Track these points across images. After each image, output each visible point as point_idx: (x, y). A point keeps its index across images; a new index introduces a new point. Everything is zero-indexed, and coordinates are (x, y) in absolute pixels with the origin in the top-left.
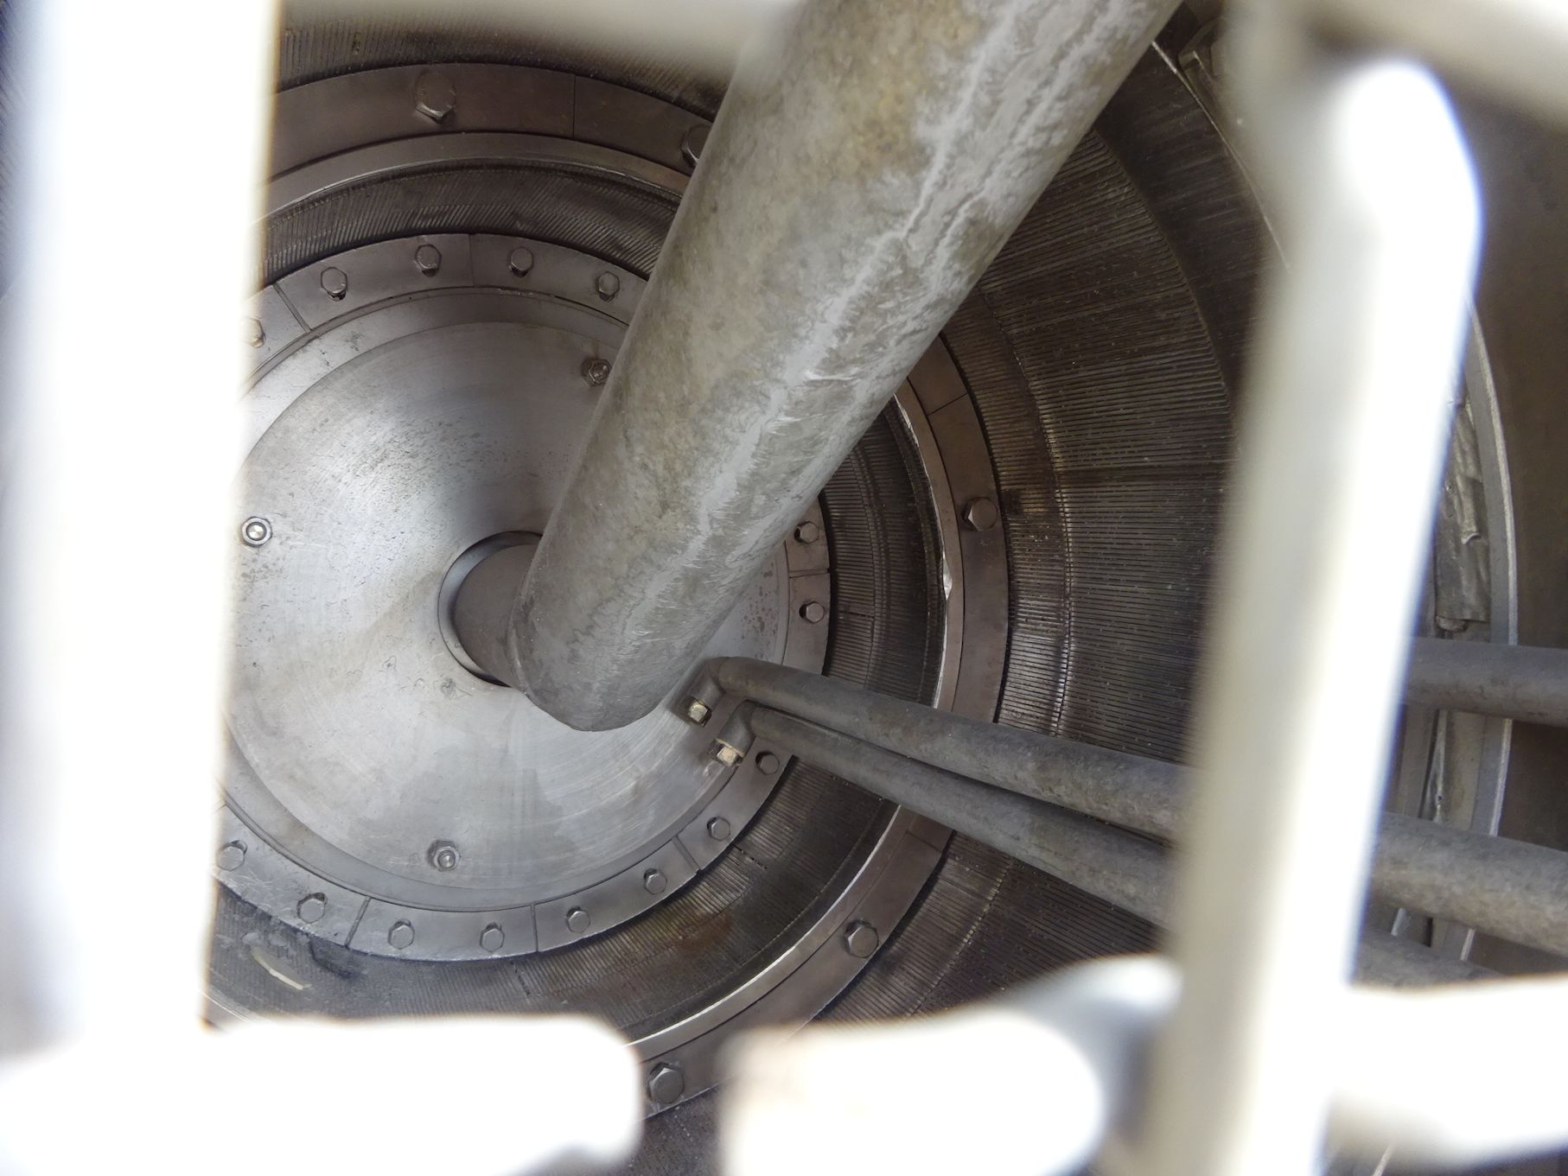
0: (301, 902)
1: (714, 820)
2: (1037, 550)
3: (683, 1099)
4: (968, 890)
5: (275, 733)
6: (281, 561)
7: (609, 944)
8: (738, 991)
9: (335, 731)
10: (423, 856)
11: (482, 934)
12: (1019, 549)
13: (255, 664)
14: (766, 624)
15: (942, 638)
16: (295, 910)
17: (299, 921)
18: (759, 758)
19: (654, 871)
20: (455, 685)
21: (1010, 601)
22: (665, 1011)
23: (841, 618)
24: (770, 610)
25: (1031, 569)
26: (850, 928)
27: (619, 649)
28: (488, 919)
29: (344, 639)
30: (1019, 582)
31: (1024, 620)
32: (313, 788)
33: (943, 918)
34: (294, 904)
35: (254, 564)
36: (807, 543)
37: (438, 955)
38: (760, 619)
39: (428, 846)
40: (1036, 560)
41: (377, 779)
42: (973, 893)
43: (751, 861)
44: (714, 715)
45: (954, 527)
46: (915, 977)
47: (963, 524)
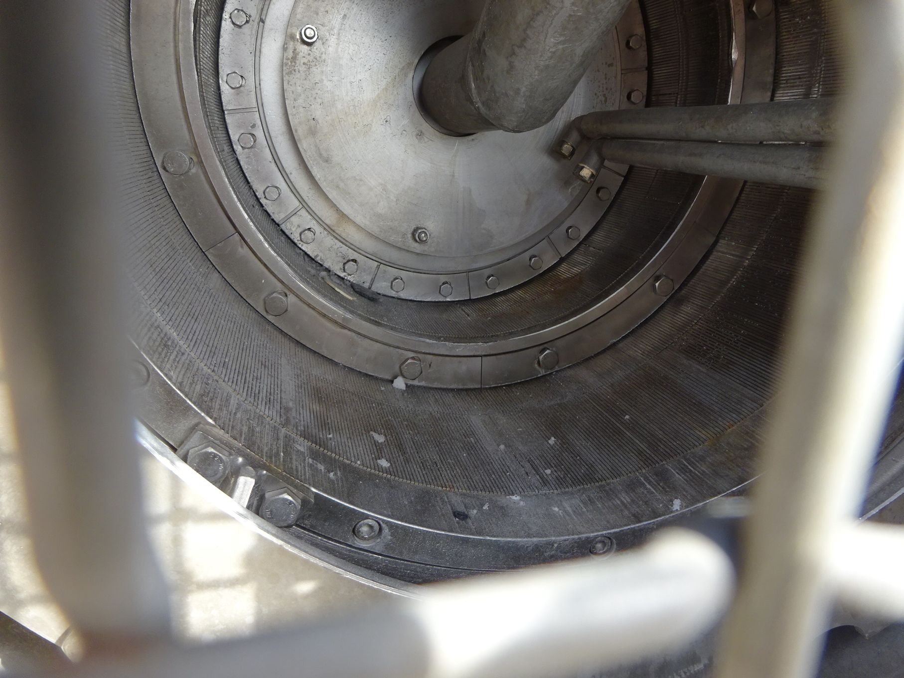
0: (345, 264)
1: (570, 227)
2: (800, 29)
3: (557, 368)
4: (733, 255)
5: (327, 161)
6: (324, 55)
7: (511, 296)
8: (590, 310)
9: (359, 161)
10: (410, 236)
11: (440, 287)
12: (786, 32)
13: (314, 119)
14: (608, 98)
15: (728, 95)
16: (342, 268)
17: (345, 274)
18: (598, 191)
19: (535, 256)
20: (424, 134)
21: (775, 70)
22: (547, 321)
23: (654, 100)
24: (611, 89)
25: (794, 44)
26: (657, 278)
27: (541, 56)
28: (443, 278)
29: (361, 105)
30: (783, 56)
31: (785, 82)
32: (349, 193)
33: (716, 272)
34: (341, 265)
35: (309, 57)
36: (634, 50)
37: (417, 297)
38: (604, 95)
39: (412, 230)
40: (799, 36)
41: (383, 190)
42: (737, 256)
43: (593, 249)
44: (576, 152)
45: (742, 16)
46: (697, 305)
47: (750, 15)
